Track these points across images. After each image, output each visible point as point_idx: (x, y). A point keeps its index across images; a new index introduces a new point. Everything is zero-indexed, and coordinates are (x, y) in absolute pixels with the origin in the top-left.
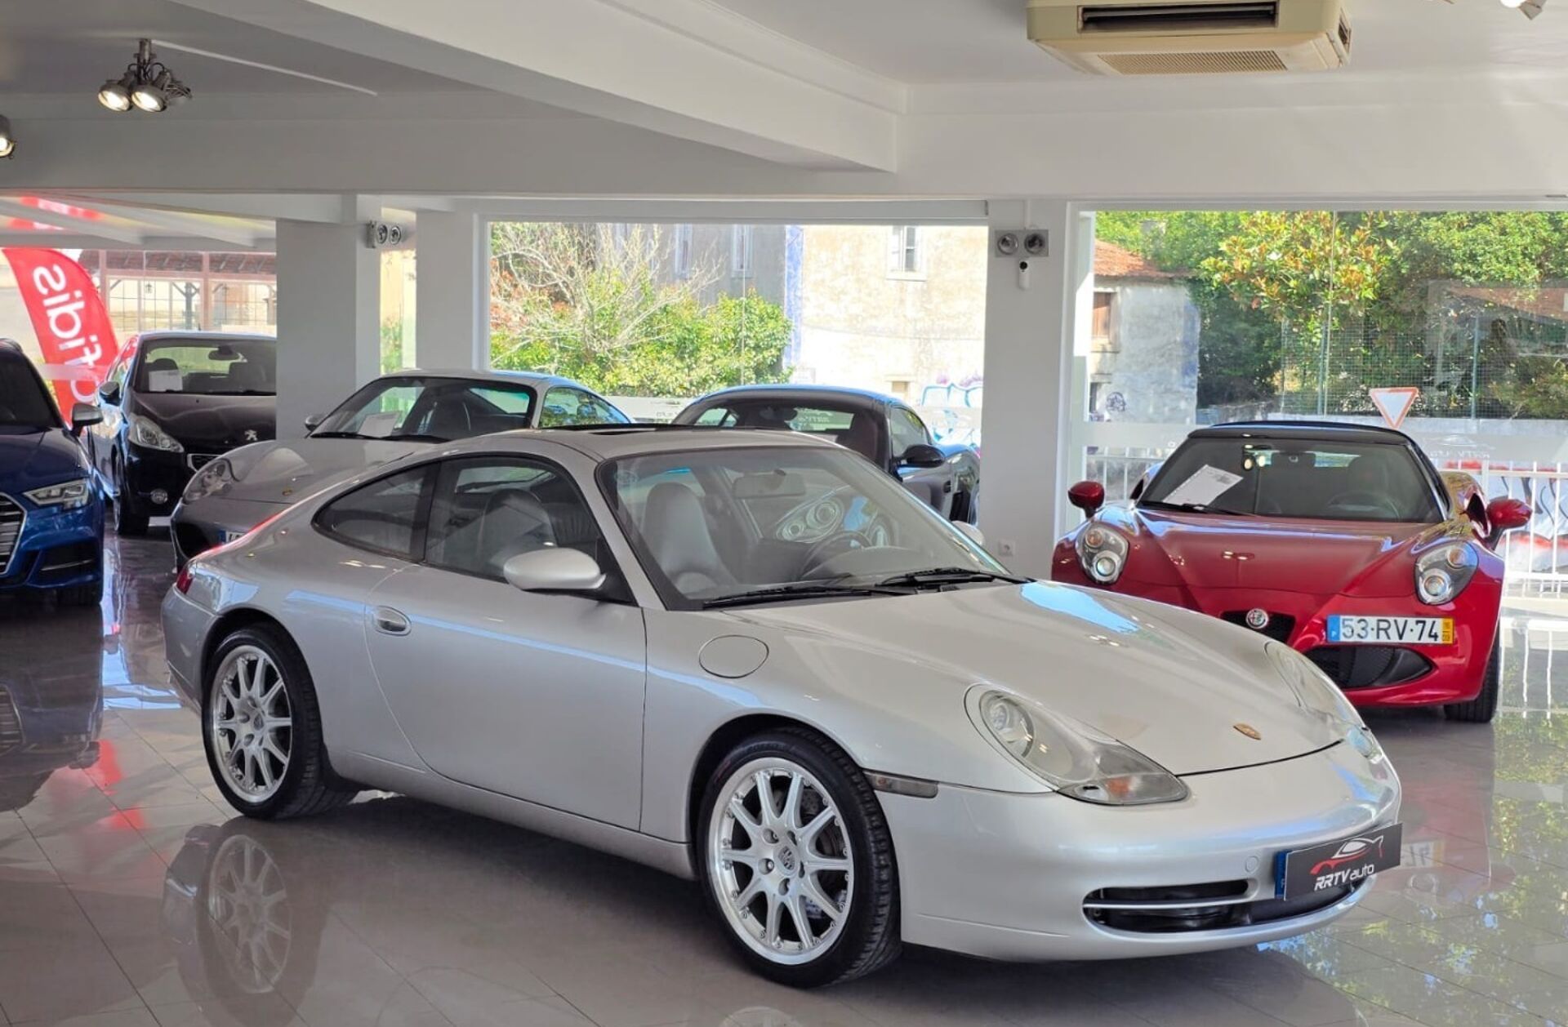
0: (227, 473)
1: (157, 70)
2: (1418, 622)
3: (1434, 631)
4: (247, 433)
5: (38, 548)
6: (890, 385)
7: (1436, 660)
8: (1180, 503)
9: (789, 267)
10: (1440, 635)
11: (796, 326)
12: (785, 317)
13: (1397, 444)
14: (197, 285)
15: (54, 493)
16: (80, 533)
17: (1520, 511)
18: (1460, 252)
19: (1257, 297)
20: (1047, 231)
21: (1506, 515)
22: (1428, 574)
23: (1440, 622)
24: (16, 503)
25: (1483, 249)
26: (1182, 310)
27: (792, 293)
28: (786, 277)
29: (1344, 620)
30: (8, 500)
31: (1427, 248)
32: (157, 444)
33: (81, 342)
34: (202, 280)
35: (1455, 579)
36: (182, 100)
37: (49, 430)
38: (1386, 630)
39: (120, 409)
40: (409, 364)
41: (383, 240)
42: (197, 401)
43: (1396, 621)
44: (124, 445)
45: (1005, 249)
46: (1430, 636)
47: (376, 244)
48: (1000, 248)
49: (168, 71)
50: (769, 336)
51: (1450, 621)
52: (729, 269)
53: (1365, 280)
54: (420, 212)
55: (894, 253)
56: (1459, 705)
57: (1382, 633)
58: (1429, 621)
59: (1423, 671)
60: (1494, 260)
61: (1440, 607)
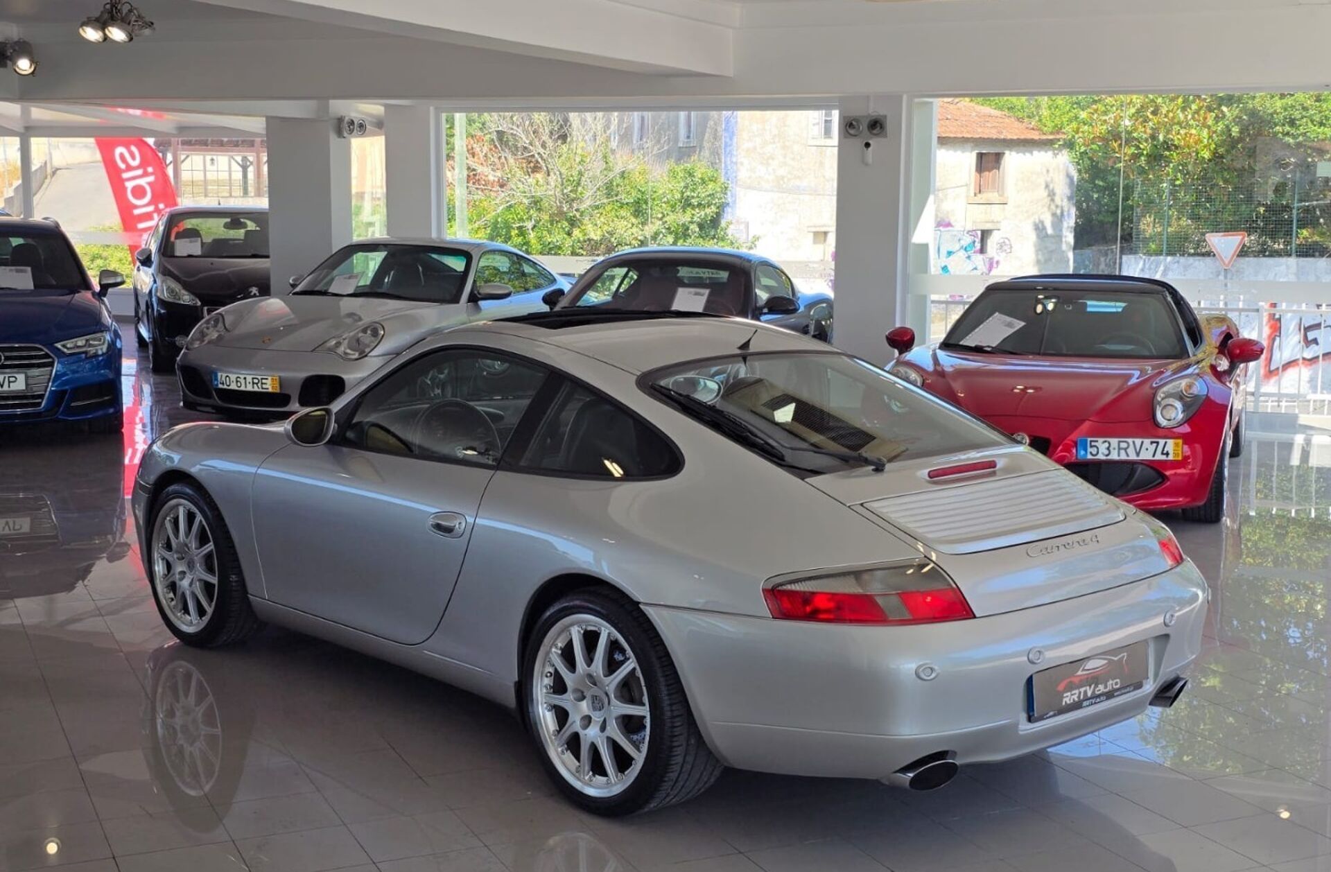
0: (220, 325)
1: (125, 9)
2: (1152, 443)
3: (1166, 450)
4: (250, 290)
5: (67, 387)
6: (812, 235)
7: (1168, 473)
8: (973, 345)
9: (725, 137)
10: (1171, 452)
11: (732, 187)
12: (723, 180)
13: (1158, 293)
14: (251, 159)
15: (80, 343)
16: (102, 375)
17: (1255, 348)
18: (1281, 117)
19: (1112, 157)
20: (885, 117)
21: (1242, 352)
22: (1164, 403)
23: (1171, 442)
24: (49, 352)
25: (1301, 113)
26: (1061, 166)
27: (728, 159)
28: (723, 146)
29: (1091, 441)
30: (42, 350)
31: (1253, 113)
32: (179, 299)
33: (151, 208)
34: (254, 154)
35: (1186, 407)
36: (147, 32)
37: (78, 292)
38: (1125, 449)
39: (151, 270)
40: (378, 233)
41: (351, 131)
42: (212, 264)
43: (1134, 442)
44: (154, 299)
45: (852, 132)
46: (1163, 454)
47: (345, 135)
48: (847, 131)
49: (136, 9)
50: (709, 195)
51: (1180, 441)
52: (676, 140)
53: (1201, 142)
54: (386, 106)
55: (814, 125)
56: (1192, 509)
57: (1123, 452)
58: (1162, 442)
59: (1157, 482)
60: (1310, 123)
61: (1175, 430)
